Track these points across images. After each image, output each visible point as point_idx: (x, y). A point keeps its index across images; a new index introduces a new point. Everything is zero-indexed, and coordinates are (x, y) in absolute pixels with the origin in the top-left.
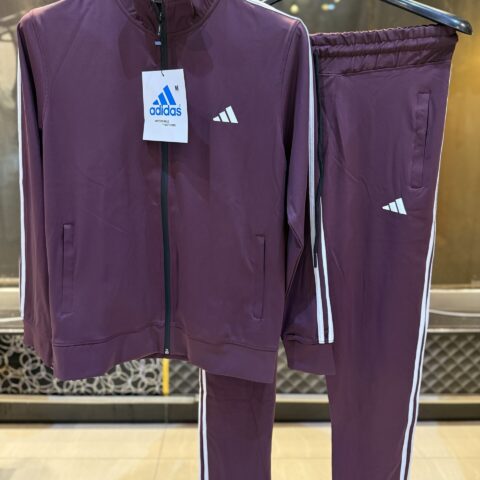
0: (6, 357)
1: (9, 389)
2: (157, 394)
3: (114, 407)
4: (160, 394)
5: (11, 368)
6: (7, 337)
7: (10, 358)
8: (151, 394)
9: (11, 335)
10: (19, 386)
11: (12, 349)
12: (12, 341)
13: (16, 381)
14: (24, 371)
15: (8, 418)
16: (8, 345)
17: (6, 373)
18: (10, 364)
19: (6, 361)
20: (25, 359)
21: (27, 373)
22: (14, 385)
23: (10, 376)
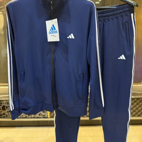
0: (1, 107)
1: (2, 117)
2: (46, 118)
3: (33, 122)
4: (47, 118)
5: (2, 110)
6: (1, 101)
7: (2, 107)
8: (44, 118)
9: (2, 100)
10: (5, 116)
11: (3, 105)
12: (3, 102)
13: (4, 114)
14: (6, 111)
15: (2, 125)
16: (2, 103)
17: (1, 112)
18: (2, 109)
19: (1, 108)
20: (7, 107)
21: (7, 112)
22: (3, 115)
23: (2, 113)
